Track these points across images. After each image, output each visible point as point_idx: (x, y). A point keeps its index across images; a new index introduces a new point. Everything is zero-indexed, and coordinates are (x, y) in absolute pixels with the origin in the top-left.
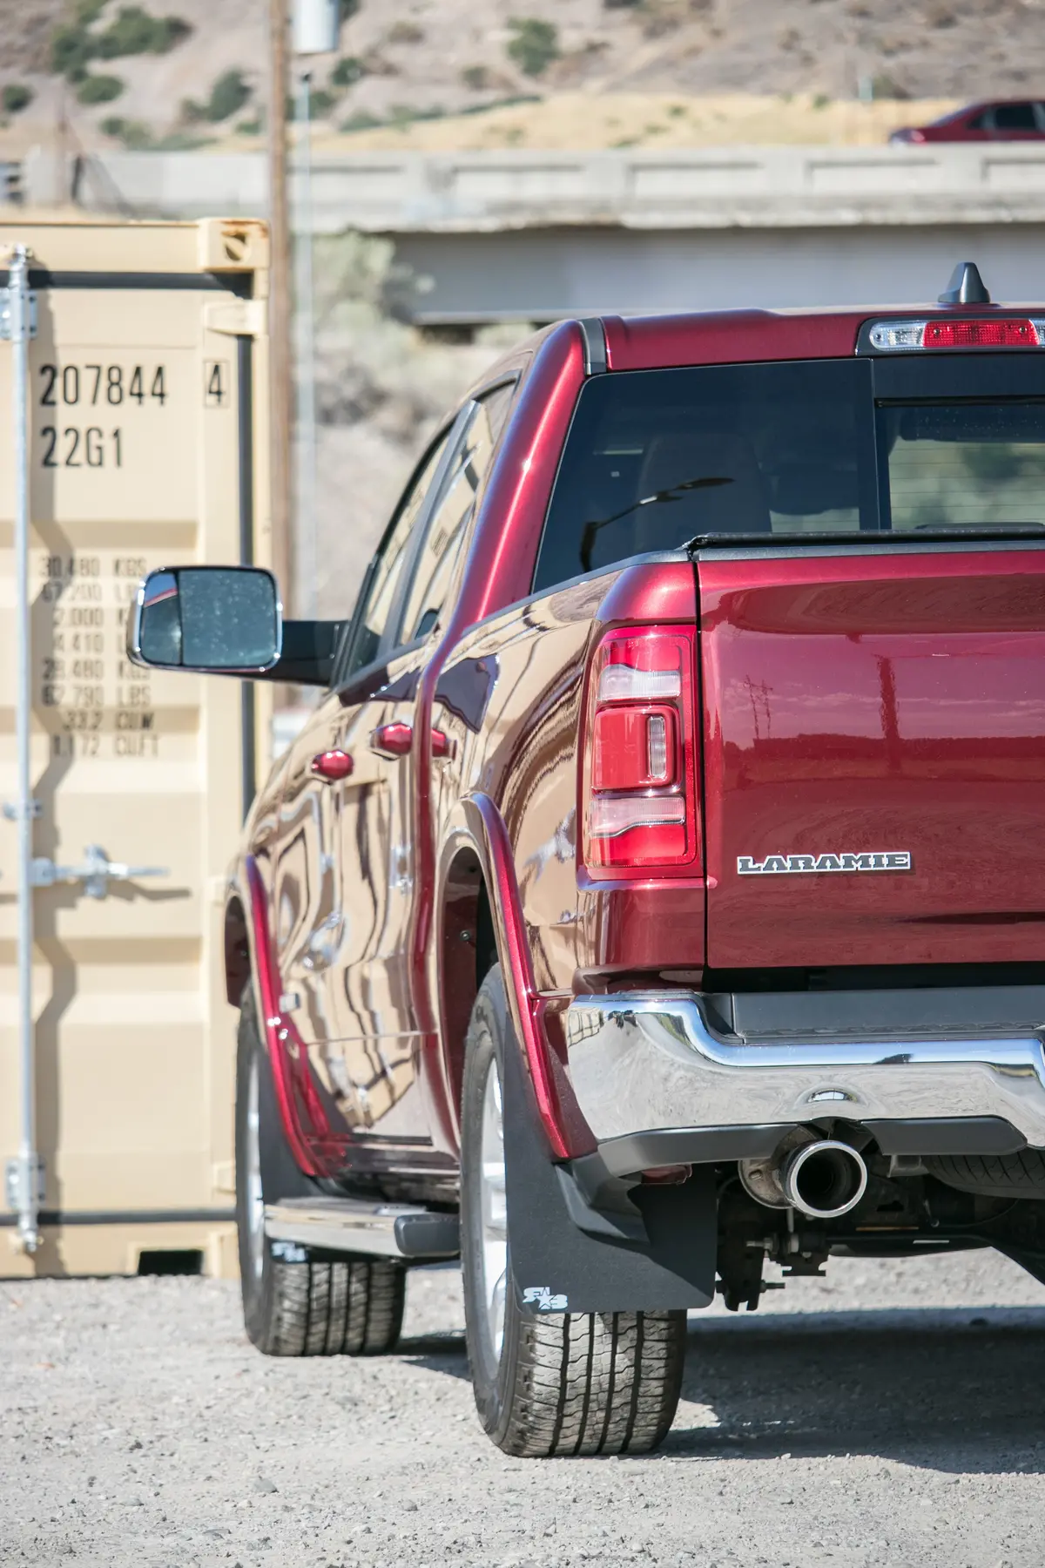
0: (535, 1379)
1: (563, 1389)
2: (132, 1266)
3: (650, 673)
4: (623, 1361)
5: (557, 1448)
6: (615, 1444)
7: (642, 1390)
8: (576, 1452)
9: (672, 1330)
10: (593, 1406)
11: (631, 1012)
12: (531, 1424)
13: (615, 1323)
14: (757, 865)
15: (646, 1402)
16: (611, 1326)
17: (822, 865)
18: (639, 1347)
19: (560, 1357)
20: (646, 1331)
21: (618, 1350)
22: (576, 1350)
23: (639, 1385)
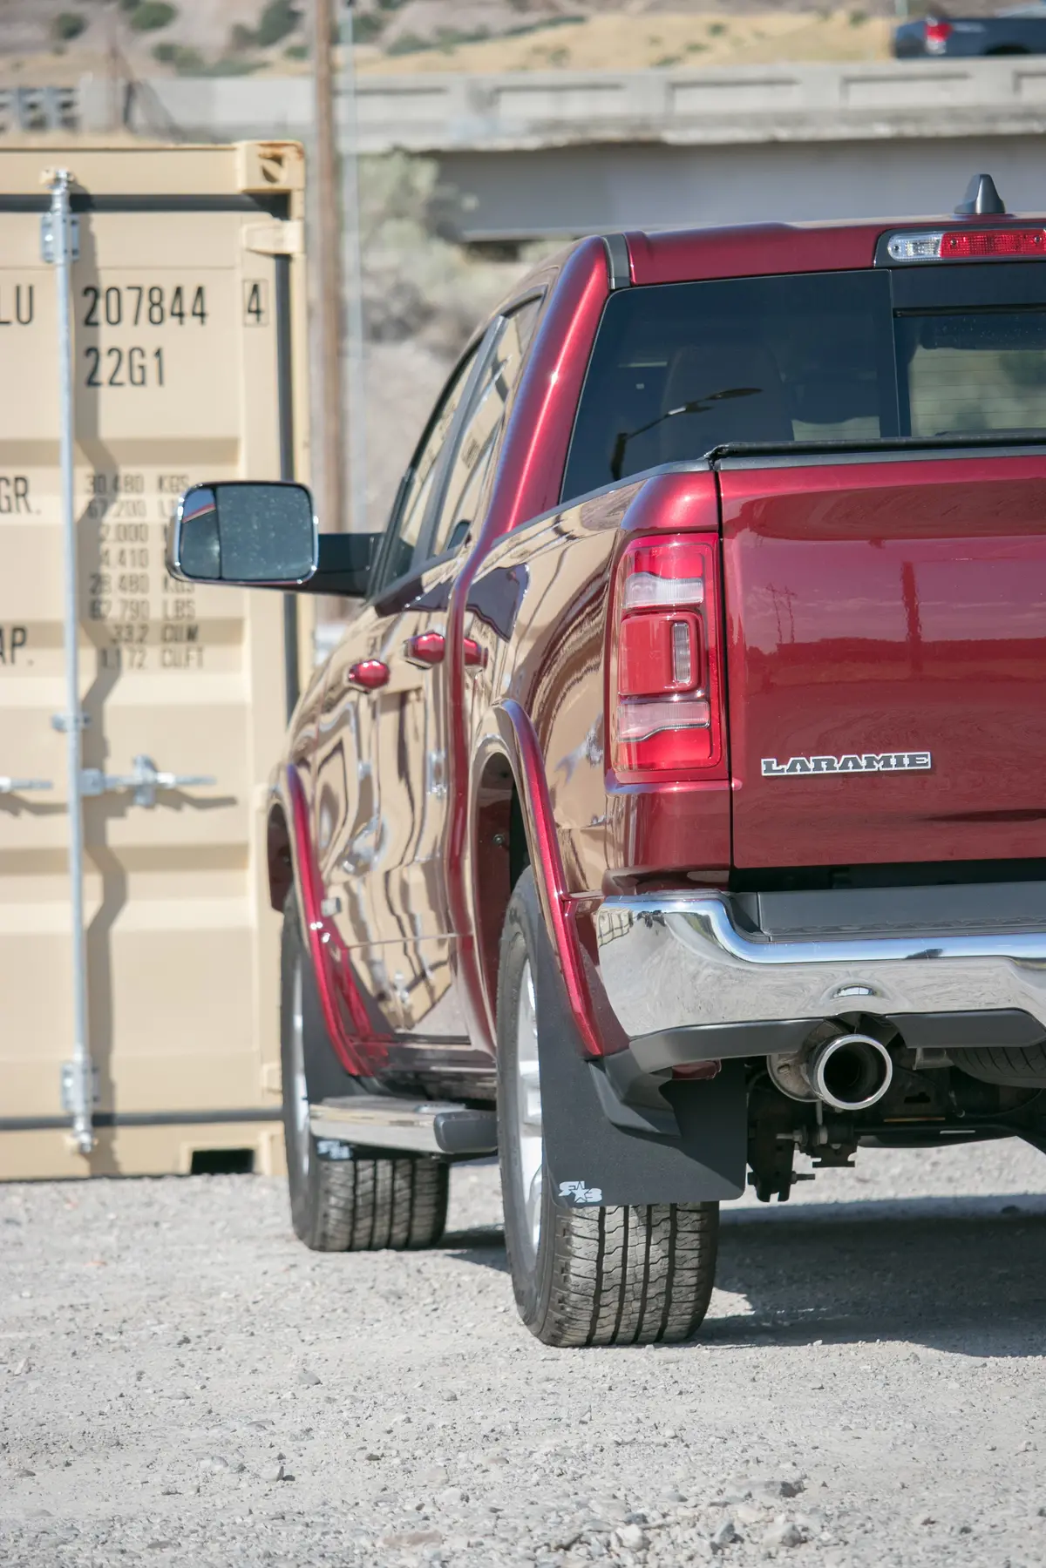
0: (572, 1271)
1: (599, 1280)
2: (185, 1165)
3: (672, 581)
4: (657, 1252)
5: (595, 1337)
6: (650, 1333)
7: (676, 1280)
8: (613, 1342)
9: (705, 1222)
10: (629, 1296)
11: (659, 912)
12: (569, 1315)
13: (649, 1215)
14: (781, 767)
15: (680, 1292)
16: (645, 1218)
17: (845, 766)
18: (672, 1239)
19: (597, 1249)
20: (679, 1223)
21: (653, 1241)
22: (611, 1242)
23: (673, 1275)
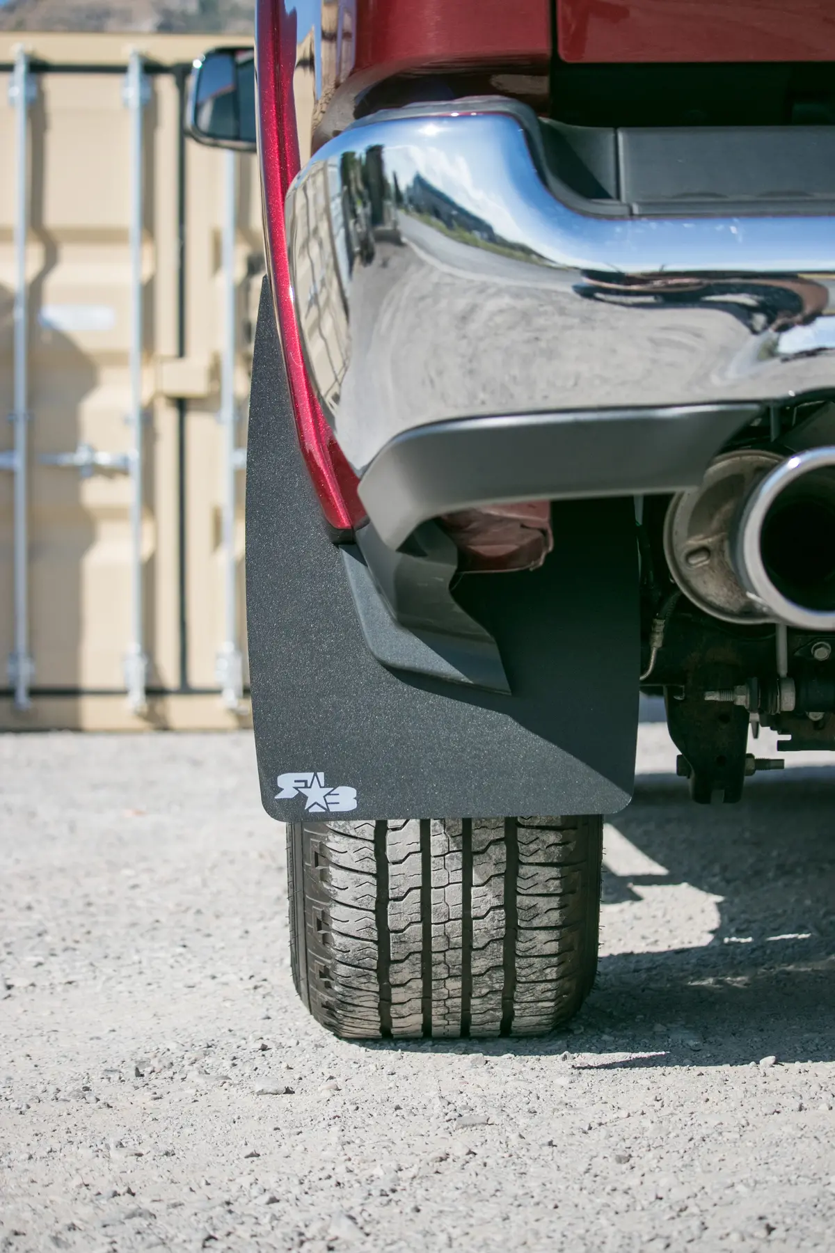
0: (334, 925)
1: (383, 942)
4: (485, 898)
5: (393, 1034)
6: (487, 1027)
7: (520, 946)
9: (571, 847)
10: (440, 971)
12: (340, 996)
13: (467, 833)
15: (531, 966)
16: (460, 839)
18: (511, 875)
19: (373, 891)
20: (522, 848)
21: (476, 879)
22: (400, 880)
23: (516, 938)
